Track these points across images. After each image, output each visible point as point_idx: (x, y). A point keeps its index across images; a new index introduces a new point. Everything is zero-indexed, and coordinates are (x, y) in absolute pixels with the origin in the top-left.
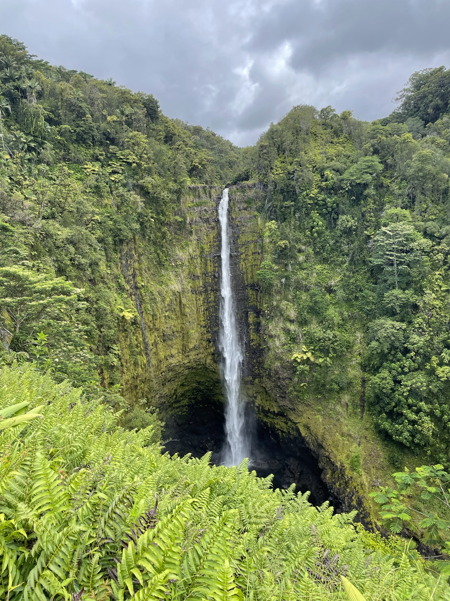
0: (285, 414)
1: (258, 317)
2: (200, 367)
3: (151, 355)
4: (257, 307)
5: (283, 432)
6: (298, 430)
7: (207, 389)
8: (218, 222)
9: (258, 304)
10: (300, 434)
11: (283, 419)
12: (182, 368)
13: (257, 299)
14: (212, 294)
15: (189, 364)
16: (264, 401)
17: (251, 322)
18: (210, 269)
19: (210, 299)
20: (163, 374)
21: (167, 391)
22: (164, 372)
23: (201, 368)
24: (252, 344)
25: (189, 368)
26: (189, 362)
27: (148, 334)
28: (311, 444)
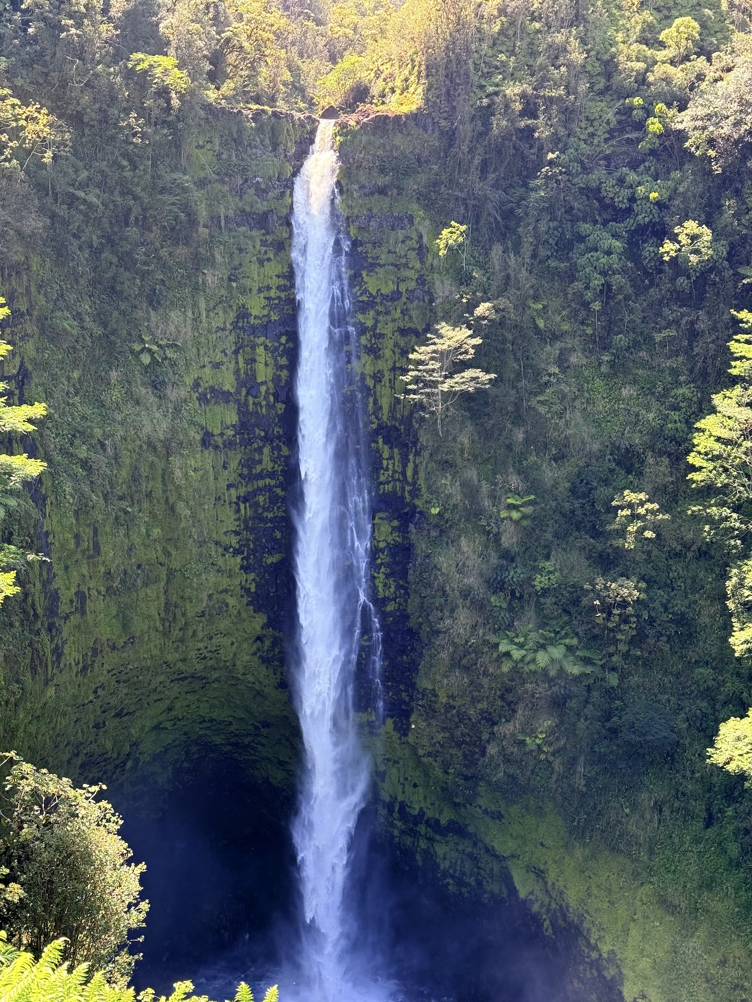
0: (471, 829)
1: (403, 529)
2: (215, 675)
3: (64, 634)
4: (403, 497)
5: (460, 883)
6: (507, 880)
7: (232, 744)
9: (408, 488)
10: (513, 891)
11: (466, 846)
12: (162, 678)
13: (404, 473)
14: (266, 450)
15: (181, 666)
16: (409, 789)
17: (383, 545)
18: (264, 373)
19: (258, 468)
20: (100, 692)
21: (109, 745)
22: (102, 687)
23: (217, 680)
25: (181, 678)
26: (183, 660)
28: (547, 923)
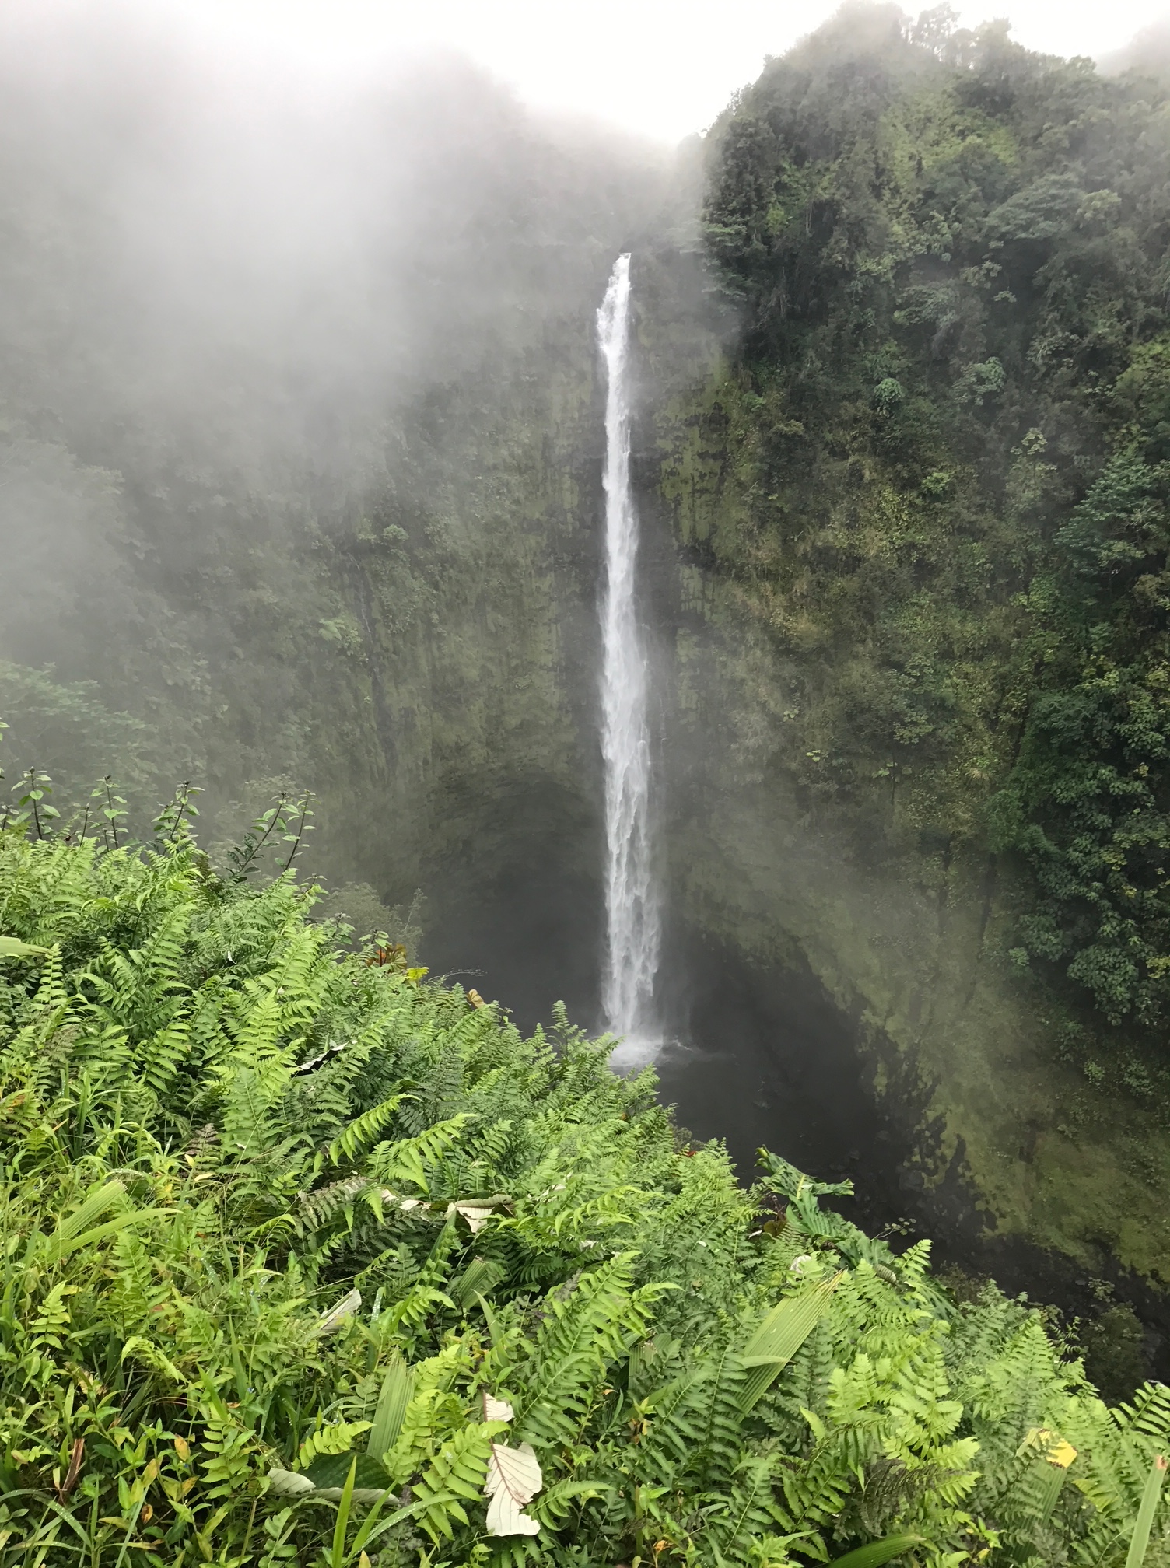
1: (704, 644)
3: (398, 745)
4: (703, 614)
5: (761, 961)
6: (802, 958)
8: (596, 357)
9: (708, 606)
10: (807, 967)
12: (487, 784)
13: (704, 591)
15: (503, 773)
17: (684, 660)
18: (570, 500)
19: (568, 590)
20: (433, 797)
22: (434, 791)
24: (683, 722)
26: (505, 768)
27: (389, 686)
28: (837, 995)
